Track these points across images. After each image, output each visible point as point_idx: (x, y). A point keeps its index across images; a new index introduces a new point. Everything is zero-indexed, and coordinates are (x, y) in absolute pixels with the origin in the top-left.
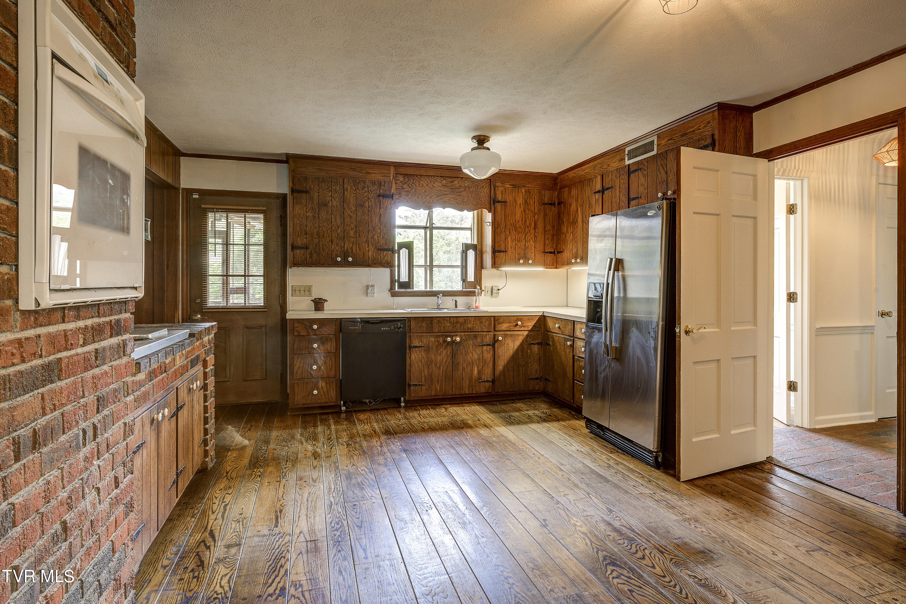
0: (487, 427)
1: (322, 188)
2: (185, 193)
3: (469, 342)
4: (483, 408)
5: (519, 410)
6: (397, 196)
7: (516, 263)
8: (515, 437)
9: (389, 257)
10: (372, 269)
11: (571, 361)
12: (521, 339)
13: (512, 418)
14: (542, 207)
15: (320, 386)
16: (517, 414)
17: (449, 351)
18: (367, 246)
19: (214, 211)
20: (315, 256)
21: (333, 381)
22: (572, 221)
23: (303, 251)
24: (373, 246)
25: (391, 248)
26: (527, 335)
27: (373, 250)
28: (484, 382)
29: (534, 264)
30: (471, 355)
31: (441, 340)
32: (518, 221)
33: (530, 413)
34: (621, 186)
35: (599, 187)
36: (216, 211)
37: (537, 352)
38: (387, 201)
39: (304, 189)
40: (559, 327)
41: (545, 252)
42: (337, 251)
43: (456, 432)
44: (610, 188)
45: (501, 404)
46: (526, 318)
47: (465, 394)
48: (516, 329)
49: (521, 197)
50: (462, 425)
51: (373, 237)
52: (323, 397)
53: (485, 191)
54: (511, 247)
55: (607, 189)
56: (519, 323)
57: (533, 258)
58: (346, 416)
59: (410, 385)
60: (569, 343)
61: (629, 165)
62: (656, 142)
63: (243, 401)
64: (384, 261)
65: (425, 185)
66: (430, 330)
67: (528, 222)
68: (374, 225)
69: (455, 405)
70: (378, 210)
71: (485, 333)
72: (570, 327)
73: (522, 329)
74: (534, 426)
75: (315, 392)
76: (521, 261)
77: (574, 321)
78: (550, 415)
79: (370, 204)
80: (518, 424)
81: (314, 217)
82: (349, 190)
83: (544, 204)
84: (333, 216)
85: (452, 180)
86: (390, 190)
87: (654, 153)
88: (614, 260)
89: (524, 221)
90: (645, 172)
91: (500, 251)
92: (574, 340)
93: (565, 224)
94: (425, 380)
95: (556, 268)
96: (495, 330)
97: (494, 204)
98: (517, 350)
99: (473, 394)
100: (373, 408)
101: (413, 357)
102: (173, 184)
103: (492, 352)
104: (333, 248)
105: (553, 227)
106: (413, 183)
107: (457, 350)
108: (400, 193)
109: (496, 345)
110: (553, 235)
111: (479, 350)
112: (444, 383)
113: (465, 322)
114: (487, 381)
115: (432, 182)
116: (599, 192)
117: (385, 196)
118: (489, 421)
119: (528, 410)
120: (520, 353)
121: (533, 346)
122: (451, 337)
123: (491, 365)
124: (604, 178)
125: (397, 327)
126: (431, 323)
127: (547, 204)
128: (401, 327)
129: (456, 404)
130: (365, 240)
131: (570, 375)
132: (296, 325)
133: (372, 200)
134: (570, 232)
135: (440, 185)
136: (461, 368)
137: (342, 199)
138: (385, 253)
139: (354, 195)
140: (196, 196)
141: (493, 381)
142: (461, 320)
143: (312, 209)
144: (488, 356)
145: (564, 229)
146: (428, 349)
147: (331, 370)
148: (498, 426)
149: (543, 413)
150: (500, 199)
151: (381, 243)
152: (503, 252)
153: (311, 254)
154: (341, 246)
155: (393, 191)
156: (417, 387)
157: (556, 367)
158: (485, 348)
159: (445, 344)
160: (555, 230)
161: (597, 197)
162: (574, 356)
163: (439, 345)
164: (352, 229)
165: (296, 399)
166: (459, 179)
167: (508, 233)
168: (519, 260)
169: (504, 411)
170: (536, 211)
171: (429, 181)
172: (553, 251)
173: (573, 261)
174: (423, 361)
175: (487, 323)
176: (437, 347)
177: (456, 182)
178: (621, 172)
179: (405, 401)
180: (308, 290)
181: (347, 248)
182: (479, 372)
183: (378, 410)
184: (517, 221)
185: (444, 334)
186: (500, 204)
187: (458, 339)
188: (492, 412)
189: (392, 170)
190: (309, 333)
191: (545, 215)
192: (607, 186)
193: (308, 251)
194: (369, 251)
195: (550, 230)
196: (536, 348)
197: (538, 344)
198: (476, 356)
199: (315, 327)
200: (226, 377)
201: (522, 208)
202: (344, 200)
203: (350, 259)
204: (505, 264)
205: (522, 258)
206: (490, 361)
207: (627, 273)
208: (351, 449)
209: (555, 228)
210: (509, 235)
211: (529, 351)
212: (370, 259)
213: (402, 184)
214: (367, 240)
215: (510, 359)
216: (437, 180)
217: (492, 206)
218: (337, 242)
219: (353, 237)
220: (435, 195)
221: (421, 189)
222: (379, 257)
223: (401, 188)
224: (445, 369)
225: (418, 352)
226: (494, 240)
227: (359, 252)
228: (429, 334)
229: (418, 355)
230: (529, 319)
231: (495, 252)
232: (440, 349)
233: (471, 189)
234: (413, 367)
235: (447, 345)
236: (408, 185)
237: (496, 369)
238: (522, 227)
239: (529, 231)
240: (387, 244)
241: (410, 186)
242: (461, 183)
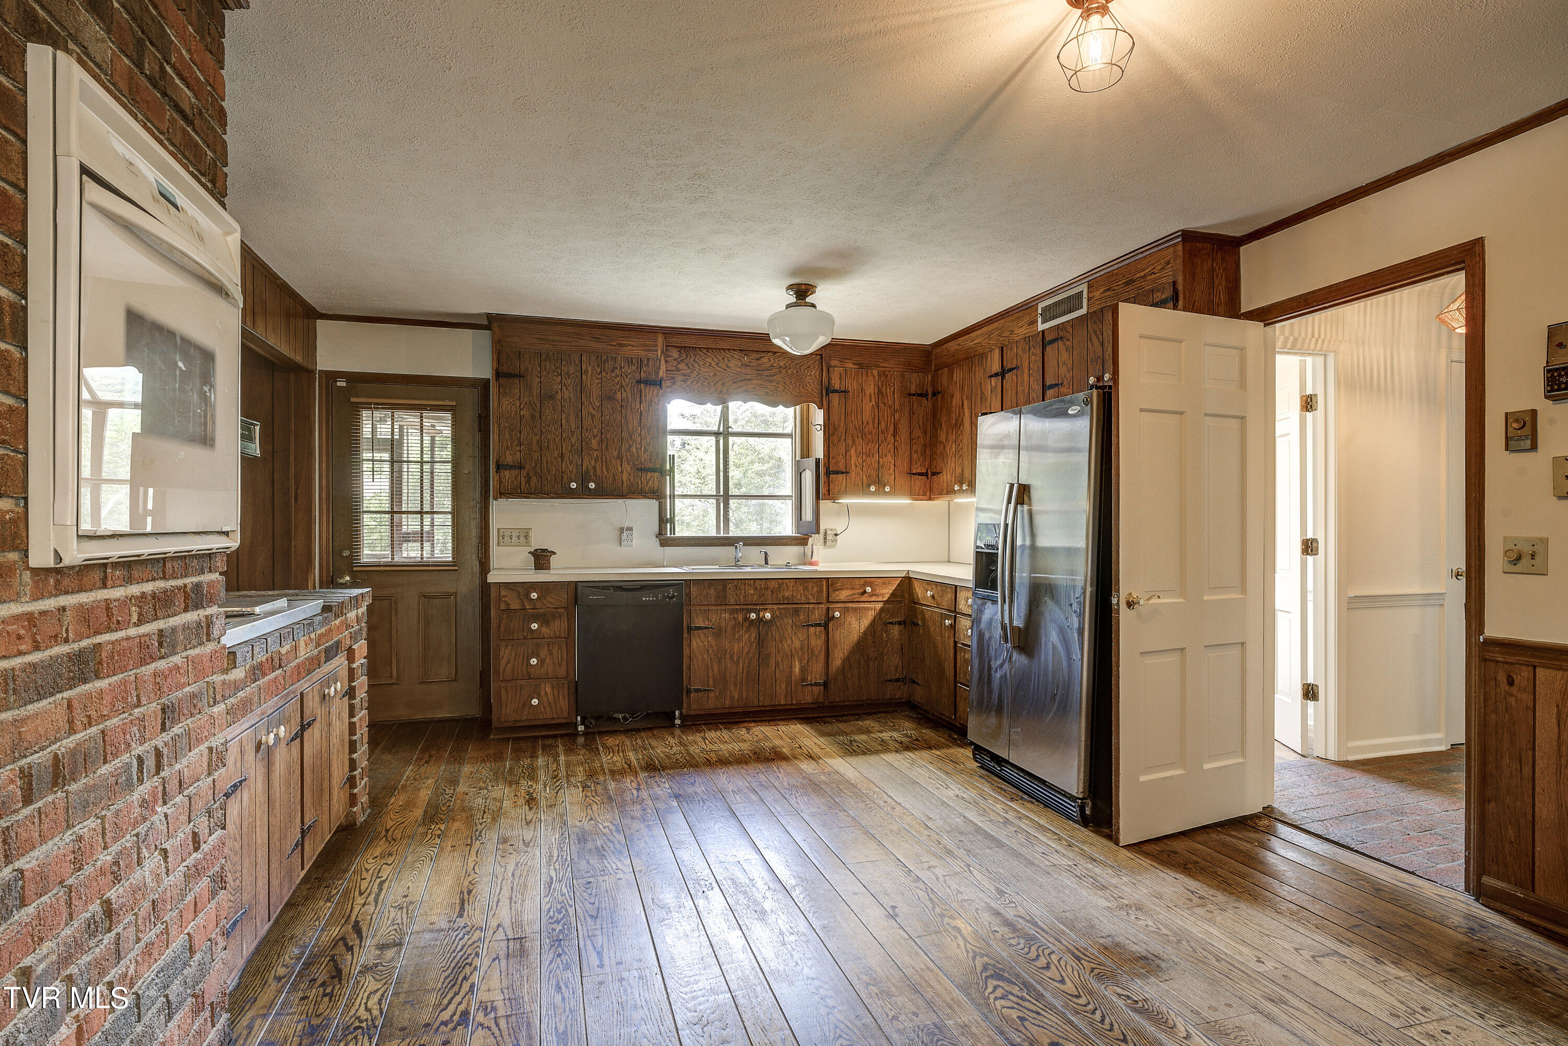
0: (813, 759)
1: (545, 369)
2: (324, 378)
3: (786, 620)
4: (808, 728)
5: (868, 731)
6: (668, 383)
7: (863, 490)
8: (857, 774)
9: (656, 482)
10: (628, 501)
11: (952, 651)
12: (871, 615)
13: (855, 744)
14: (906, 400)
15: (543, 693)
16: (864, 737)
17: (754, 635)
18: (619, 463)
19: (371, 408)
20: (534, 480)
21: (563, 684)
22: (954, 422)
23: (515, 472)
24: (629, 464)
25: (658, 466)
26: (882, 610)
27: (629, 470)
28: (811, 685)
29: (893, 493)
30: (789, 642)
31: (740, 617)
32: (868, 423)
33: (885, 735)
34: (1031, 366)
35: (996, 367)
36: (375, 408)
37: (897, 637)
38: (650, 392)
39: (517, 372)
40: (933, 597)
41: (911, 474)
42: (571, 472)
43: (761, 767)
44: (1013, 369)
45: (838, 721)
46: (880, 581)
47: (780, 705)
48: (863, 598)
49: (872, 383)
50: (773, 756)
51: (629, 450)
52: (548, 710)
53: (812, 374)
54: (856, 466)
55: (1010, 370)
56: (869, 589)
57: (892, 482)
58: (586, 740)
59: (689, 691)
60: (947, 622)
61: (1043, 332)
62: (1085, 295)
63: (419, 717)
64: (647, 489)
65: (714, 364)
66: (722, 601)
67: (883, 424)
68: (630, 430)
69: (764, 724)
70: (638, 406)
71: (811, 606)
72: (949, 596)
73: (873, 599)
74: (889, 757)
75: (535, 702)
76: (873, 488)
77: (956, 586)
78: (917, 740)
79: (624, 394)
80: (864, 753)
81: (533, 416)
82: (590, 373)
83: (910, 395)
84: (563, 416)
85: (758, 356)
86: (657, 373)
87: (1083, 311)
88: (1016, 485)
89: (876, 422)
90: (1069, 343)
91: (837, 472)
92: (955, 616)
93: (944, 427)
94: (714, 683)
95: (930, 499)
96: (828, 602)
97: (827, 394)
98: (865, 633)
99: (792, 704)
100: (629, 727)
101: (694, 644)
102: (305, 364)
103: (823, 637)
104: (564, 467)
105: (925, 433)
106: (694, 361)
107: (767, 634)
108: (673, 378)
109: (830, 625)
110: (925, 446)
111: (802, 635)
112: (744, 688)
113: (779, 587)
114: (816, 684)
115: (726, 360)
116: (996, 375)
117: (648, 383)
118: (816, 750)
119: (881, 732)
120: (869, 638)
121: (890, 626)
122: (757, 612)
123: (822, 658)
124: (1005, 351)
125: (668, 597)
126: (724, 589)
127: (914, 395)
128: (673, 596)
129: (764, 721)
130: (616, 454)
131: (950, 673)
132: (503, 593)
133: (628, 389)
134: (951, 440)
135: (740, 364)
136: (772, 663)
137: (579, 387)
138: (649, 475)
139: (597, 381)
140: (341, 384)
141: (825, 685)
142: (773, 585)
143: (530, 404)
144: (817, 643)
145: (942, 436)
146: (718, 632)
147: (560, 665)
148: (830, 756)
149: (906, 735)
150: (837, 387)
151: (643, 459)
152: (843, 473)
153: (528, 477)
154: (577, 465)
155: (661, 374)
156: (700, 694)
157: (928, 662)
158: (812, 630)
159: (747, 624)
160: (928, 438)
161: (993, 384)
162: (955, 643)
163: (737, 625)
164: (595, 437)
165: (503, 713)
166: (770, 354)
167: (851, 443)
168: (869, 486)
169: (843, 733)
170: (897, 406)
171: (720, 358)
172: (924, 471)
173: (956, 488)
174: (711, 652)
175: (815, 589)
176: (734, 628)
177: (765, 360)
178: (1031, 344)
179: (682, 717)
180: (525, 535)
181: (588, 468)
182: (803, 670)
183: (638, 730)
184: (865, 423)
185: (744, 607)
186: (837, 394)
187: (768, 616)
188: (823, 734)
189: (660, 339)
190: (523, 604)
191: (912, 413)
192: (1009, 366)
193: (524, 473)
194: (622, 472)
195: (919, 437)
196: (895, 631)
197: (899, 623)
198: (797, 644)
199: (534, 595)
200: (391, 677)
201: (873, 402)
202: (581, 388)
203: (592, 485)
204: (846, 492)
205: (874, 483)
206: (820, 651)
207: (1035, 508)
208: (589, 794)
209: (928, 434)
210: (852, 446)
211: (885, 636)
212: (625, 485)
213: (676, 363)
214: (619, 453)
215: (853, 648)
216: (733, 356)
217: (824, 399)
218: (571, 458)
219: (597, 450)
220: (731, 382)
221: (707, 370)
222: (640, 482)
223: (674, 369)
224: (747, 665)
225: (702, 636)
226: (827, 454)
227: (606, 473)
228: (720, 608)
229: (702, 642)
230: (885, 584)
231: (828, 473)
232: (739, 631)
233: (789, 372)
234: (695, 661)
235: (749, 625)
236: (687, 365)
237: (830, 664)
238: (874, 432)
239: (886, 440)
240: (653, 460)
241: (690, 365)
242: (773, 361)
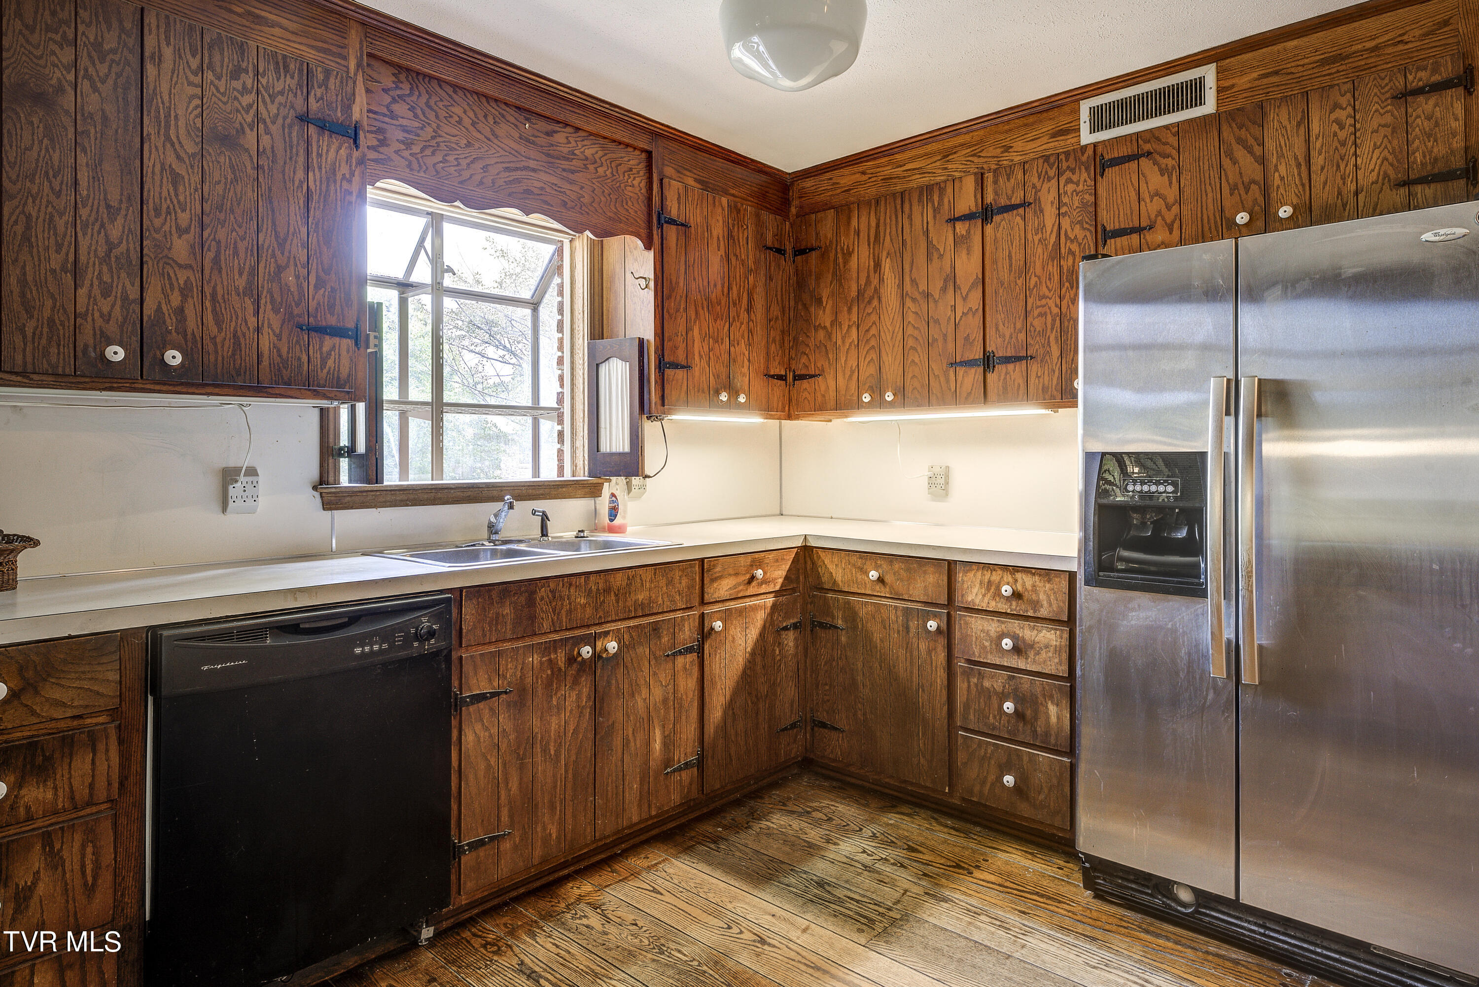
3: (640, 649)
6: (373, 141)
7: (710, 399)
9: (345, 363)
11: (941, 675)
12: (760, 617)
14: (763, 256)
17: (585, 691)
18: (250, 309)
22: (854, 293)
24: (276, 311)
25: (351, 325)
26: (774, 606)
27: (276, 326)
28: (680, 769)
29: (748, 407)
30: (644, 692)
31: (560, 657)
32: (715, 286)
35: (966, 204)
37: (792, 651)
38: (330, 147)
40: (881, 580)
41: (768, 376)
42: (107, 318)
46: (771, 556)
47: (631, 826)
48: (751, 590)
49: (720, 218)
51: (276, 278)
53: (636, 182)
54: (701, 357)
55: (1005, 209)
56: (759, 573)
57: (746, 388)
59: (459, 851)
60: (929, 625)
62: (1210, 83)
64: (323, 374)
65: (467, 122)
66: (526, 628)
67: (735, 290)
68: (282, 229)
70: (300, 174)
71: (679, 615)
72: (932, 578)
73: (764, 589)
76: (724, 397)
77: (958, 563)
79: (266, 140)
82: (167, 65)
83: (766, 248)
84: (82, 161)
85: (547, 127)
86: (347, 108)
87: (1206, 109)
89: (726, 285)
91: (676, 366)
92: (954, 615)
94: (511, 817)
95: (793, 417)
96: (703, 603)
97: (660, 225)
98: (753, 653)
99: (649, 818)
101: (469, 738)
103: (696, 671)
104: (84, 302)
105: (786, 310)
106: (427, 104)
107: (610, 684)
108: (380, 129)
109: (706, 647)
110: (783, 333)
111: (664, 675)
112: (568, 810)
113: (629, 585)
114: (687, 766)
115: (491, 121)
116: (967, 217)
117: (326, 127)
120: (758, 659)
121: (784, 633)
122: (592, 642)
123: (694, 713)
125: (419, 635)
126: (531, 602)
127: (771, 249)
128: (431, 634)
130: (241, 283)
133: (274, 128)
134: (846, 324)
135: (514, 133)
136: (618, 742)
137: (134, 93)
138: (337, 340)
139: (189, 90)
141: (701, 763)
142: (619, 581)
144: (688, 685)
146: (518, 700)
150: (674, 214)
151: (313, 305)
152: (683, 367)
154: (125, 298)
155: (358, 112)
156: (483, 851)
157: (865, 691)
158: (680, 660)
159: (572, 671)
160: (787, 321)
162: (951, 660)
163: (556, 676)
164: (182, 231)
166: (569, 129)
167: (693, 317)
168: (718, 393)
170: (751, 264)
171: (481, 115)
172: (784, 372)
173: (866, 398)
174: (503, 747)
175: (684, 581)
176: (548, 685)
177: (560, 137)
178: (1064, 165)
181: (159, 309)
182: (668, 743)
184: (712, 284)
185: (568, 634)
186: (674, 227)
187: (612, 646)
189: (356, 35)
191: (769, 277)
192: (1003, 203)
194: (258, 330)
195: (777, 319)
196: (790, 641)
198: (658, 693)
201: (722, 252)
203: (172, 359)
204: (687, 402)
205: (726, 389)
206: (692, 701)
209: (787, 314)
210: (695, 322)
211: (777, 652)
212: (265, 363)
213: (389, 99)
214: (249, 283)
215: (738, 682)
216: (503, 116)
217: (655, 232)
218: (106, 278)
219: (189, 267)
220: (501, 166)
221: (455, 132)
222: (305, 358)
223: (385, 111)
224: (573, 758)
225: (486, 713)
226: (659, 331)
227: (214, 330)
228: (520, 644)
229: (487, 729)
230: (777, 561)
231: (661, 366)
232: (558, 689)
233: (600, 170)
234: (471, 777)
235: (579, 671)
236: (412, 109)
237: (706, 722)
238: (723, 302)
239: (738, 317)
240: (338, 308)
241: (419, 112)
242: (573, 144)
